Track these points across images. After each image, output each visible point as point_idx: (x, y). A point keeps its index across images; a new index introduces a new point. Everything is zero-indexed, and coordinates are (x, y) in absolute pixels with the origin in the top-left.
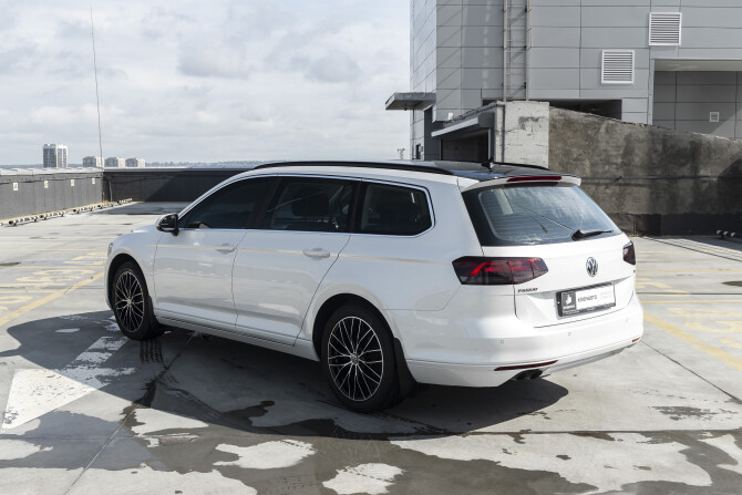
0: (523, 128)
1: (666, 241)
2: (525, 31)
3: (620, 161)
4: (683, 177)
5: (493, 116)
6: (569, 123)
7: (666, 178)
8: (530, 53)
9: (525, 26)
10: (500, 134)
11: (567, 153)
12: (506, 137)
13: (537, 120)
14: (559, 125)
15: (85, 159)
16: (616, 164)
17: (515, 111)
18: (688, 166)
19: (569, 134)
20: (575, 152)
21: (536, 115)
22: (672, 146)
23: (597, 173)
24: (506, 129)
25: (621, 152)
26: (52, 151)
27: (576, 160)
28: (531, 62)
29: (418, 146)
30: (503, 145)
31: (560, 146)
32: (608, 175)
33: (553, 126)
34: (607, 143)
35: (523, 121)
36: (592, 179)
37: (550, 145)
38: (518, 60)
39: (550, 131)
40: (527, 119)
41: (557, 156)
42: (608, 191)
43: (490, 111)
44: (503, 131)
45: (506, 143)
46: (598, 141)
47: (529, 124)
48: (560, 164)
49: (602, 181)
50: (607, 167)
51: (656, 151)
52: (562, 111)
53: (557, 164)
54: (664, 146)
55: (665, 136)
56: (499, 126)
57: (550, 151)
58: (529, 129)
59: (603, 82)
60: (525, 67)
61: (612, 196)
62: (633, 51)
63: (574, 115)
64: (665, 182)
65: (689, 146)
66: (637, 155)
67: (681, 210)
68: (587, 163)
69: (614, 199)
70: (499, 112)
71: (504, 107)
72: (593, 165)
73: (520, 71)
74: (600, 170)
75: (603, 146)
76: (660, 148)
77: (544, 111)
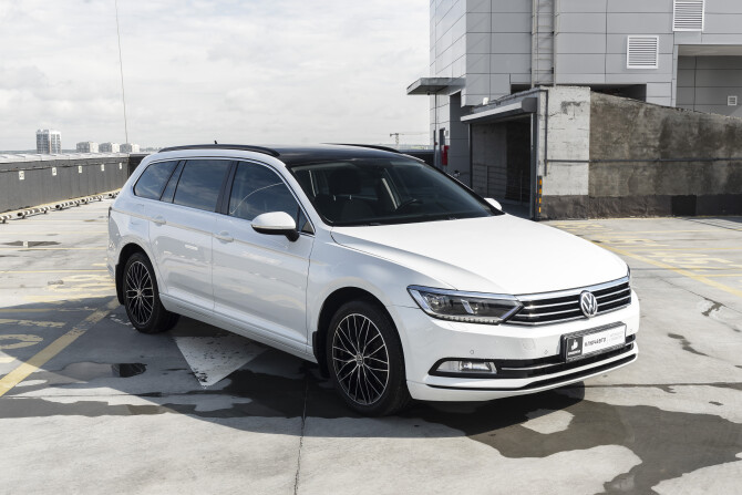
0: (565, 112)
1: (702, 221)
2: (553, 17)
3: (657, 143)
4: (718, 159)
5: (536, 101)
6: (609, 107)
7: (701, 161)
8: (559, 39)
9: (553, 12)
10: (544, 118)
11: (607, 137)
12: (549, 121)
13: (578, 105)
14: (600, 110)
15: (79, 145)
16: (654, 147)
17: (557, 96)
18: (723, 149)
19: (609, 118)
20: (615, 135)
21: (577, 100)
22: (708, 129)
23: (636, 155)
24: (549, 113)
25: (659, 135)
26: (46, 136)
27: (616, 142)
28: (559, 48)
29: (442, 131)
30: (546, 129)
31: (600, 129)
32: (646, 158)
33: (594, 110)
34: (646, 126)
35: (565, 105)
36: (630, 161)
37: (591, 130)
38: (546, 45)
39: (591, 116)
40: (569, 104)
41: (597, 139)
42: (646, 173)
43: (531, 96)
44: (546, 116)
45: (549, 126)
46: (636, 125)
47: (571, 109)
48: (600, 147)
49: (640, 164)
50: (645, 150)
51: (692, 134)
52: (602, 96)
53: (597, 147)
54: (700, 129)
55: (700, 119)
56: (542, 111)
57: (591, 134)
58: (570, 113)
59: (629, 67)
60: (552, 53)
61: (649, 178)
62: (657, 37)
63: (614, 99)
64: (701, 164)
65: (724, 129)
66: (674, 138)
67: (716, 192)
68: (626, 146)
69: (651, 181)
70: (542, 97)
71: (547, 92)
72: (631, 148)
73: (549, 57)
74: (639, 153)
75: (641, 129)
76: (696, 131)
77: (585, 96)
